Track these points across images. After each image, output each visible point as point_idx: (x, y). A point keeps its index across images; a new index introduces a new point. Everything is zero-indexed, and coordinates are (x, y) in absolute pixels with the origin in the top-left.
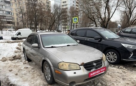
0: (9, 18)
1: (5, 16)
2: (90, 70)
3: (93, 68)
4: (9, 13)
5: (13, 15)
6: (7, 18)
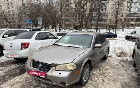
6: (137, 15)
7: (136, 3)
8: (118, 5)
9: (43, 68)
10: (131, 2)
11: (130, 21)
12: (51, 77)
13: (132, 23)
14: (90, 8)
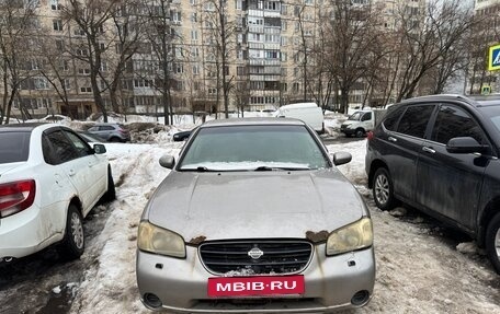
0: (272, 72)
1: (262, 67)
2: (224, 269)
3: (243, 267)
4: (273, 54)
5: (283, 59)
6: (266, 70)
7: (258, 35)
8: (222, 35)
9: (272, 259)
10: (244, 31)
11: (251, 88)
12: (325, 283)
13: (259, 93)
14: (118, 38)
